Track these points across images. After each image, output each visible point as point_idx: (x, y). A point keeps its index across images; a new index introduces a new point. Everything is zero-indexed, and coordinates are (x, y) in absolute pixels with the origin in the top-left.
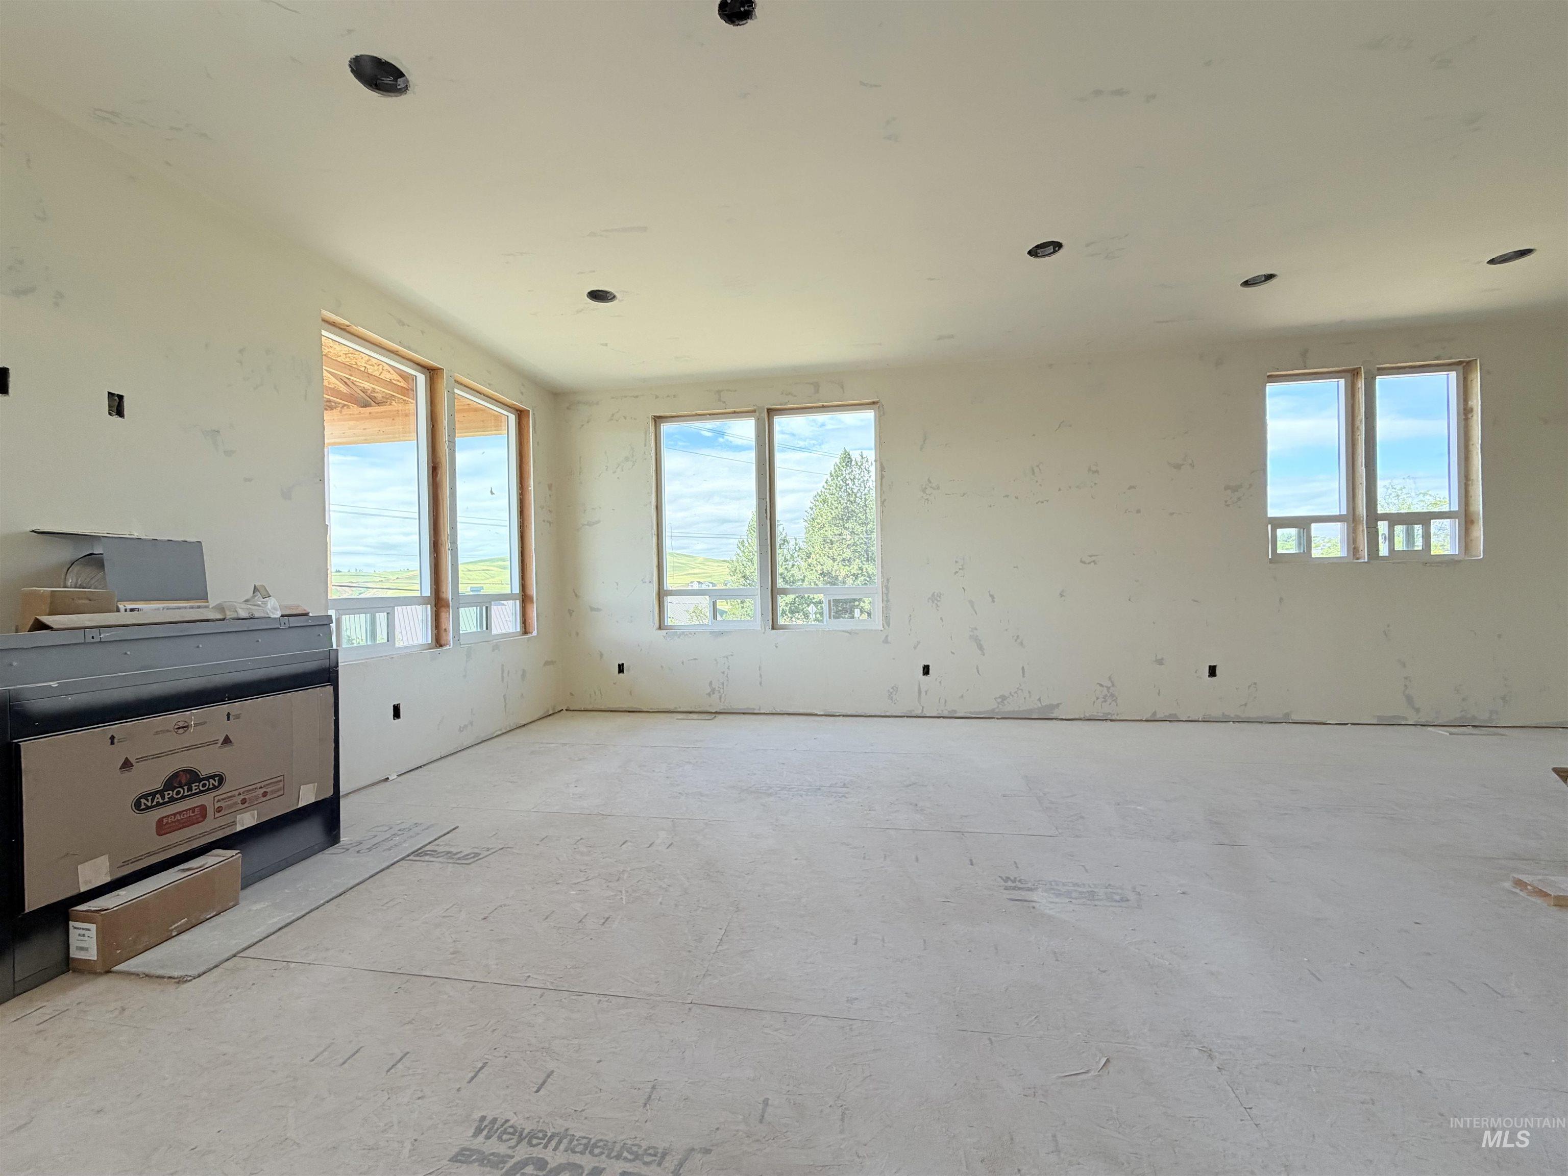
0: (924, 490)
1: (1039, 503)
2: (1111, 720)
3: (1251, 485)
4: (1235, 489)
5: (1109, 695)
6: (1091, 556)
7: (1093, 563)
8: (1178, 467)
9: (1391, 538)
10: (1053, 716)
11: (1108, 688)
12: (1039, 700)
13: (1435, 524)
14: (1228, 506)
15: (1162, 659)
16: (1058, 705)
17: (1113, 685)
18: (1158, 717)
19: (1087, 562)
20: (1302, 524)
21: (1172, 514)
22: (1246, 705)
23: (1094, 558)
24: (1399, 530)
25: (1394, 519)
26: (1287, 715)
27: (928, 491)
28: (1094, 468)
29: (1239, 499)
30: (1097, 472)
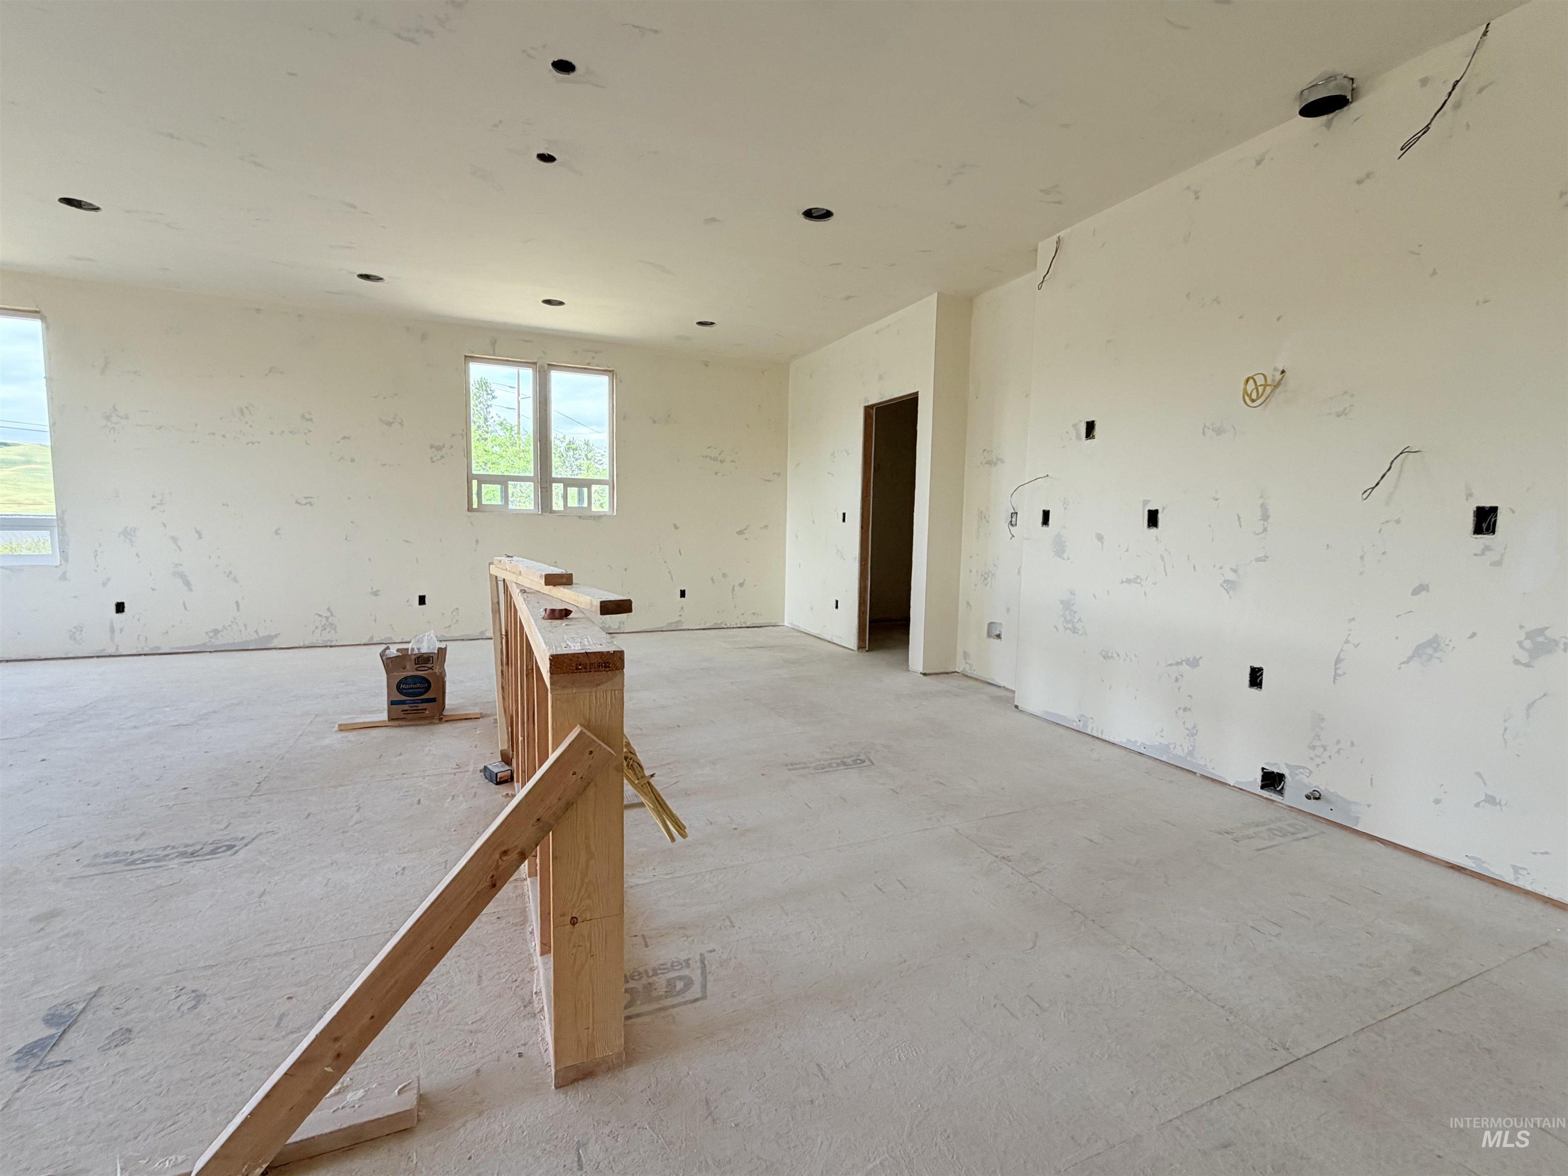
0: (108, 418)
1: (250, 444)
2: (331, 646)
3: (452, 447)
4: (439, 448)
5: (328, 624)
6: (306, 498)
7: (308, 505)
8: (389, 424)
9: (565, 497)
10: (272, 646)
11: (327, 618)
12: (256, 632)
13: (594, 488)
14: (433, 462)
15: (378, 591)
16: (276, 636)
17: (332, 615)
18: (375, 641)
19: (303, 503)
20: (502, 481)
21: (384, 465)
22: (450, 626)
23: (309, 500)
24: (573, 491)
25: (568, 483)
26: (482, 633)
27: (115, 419)
28: (308, 416)
29: (443, 457)
30: (311, 420)
